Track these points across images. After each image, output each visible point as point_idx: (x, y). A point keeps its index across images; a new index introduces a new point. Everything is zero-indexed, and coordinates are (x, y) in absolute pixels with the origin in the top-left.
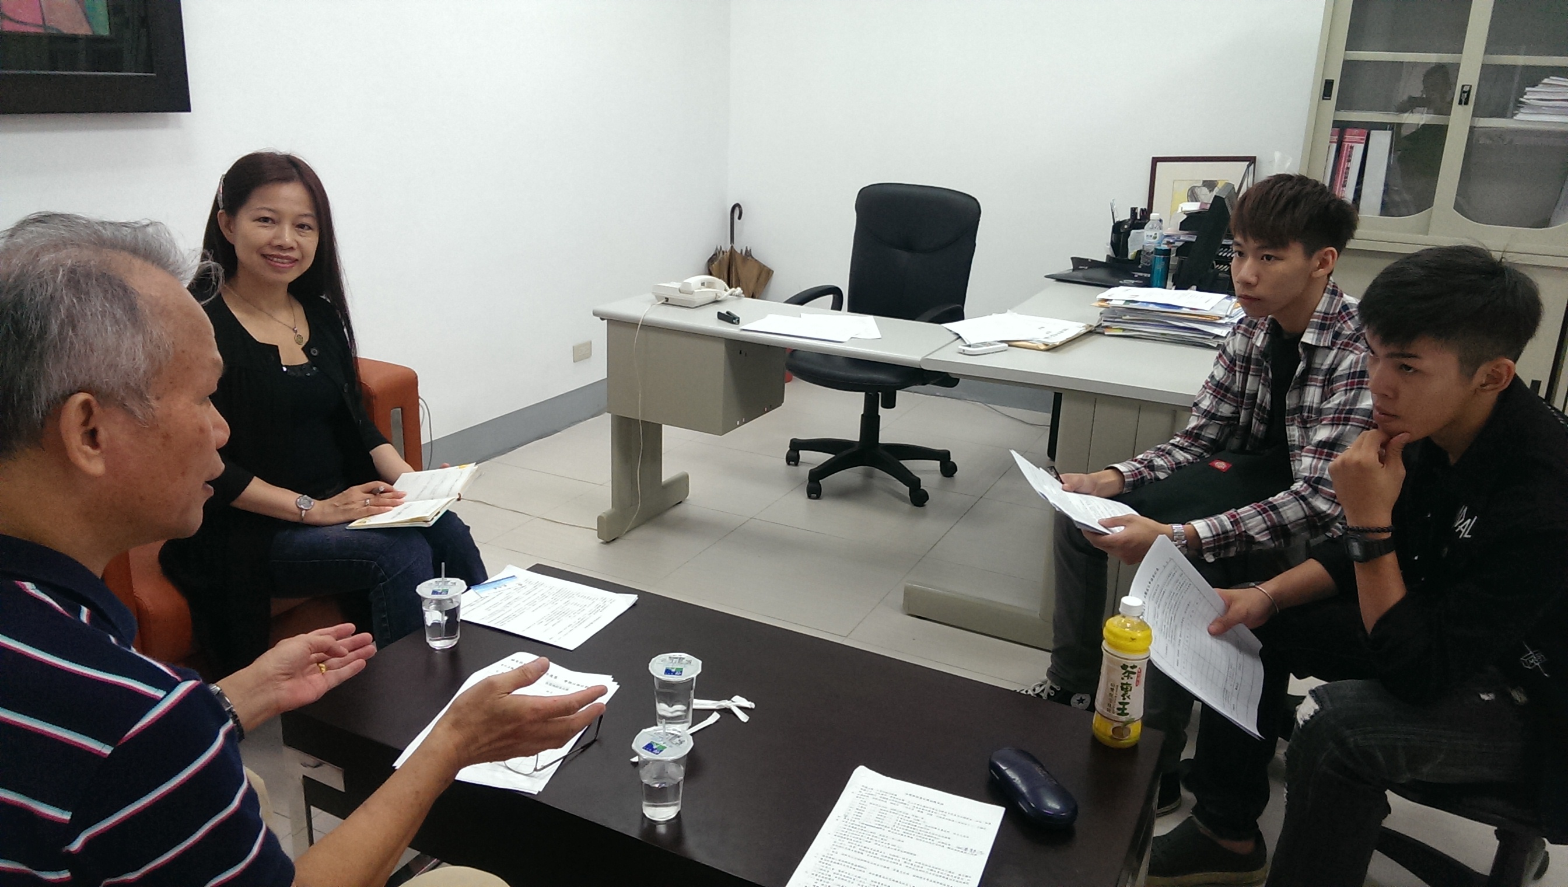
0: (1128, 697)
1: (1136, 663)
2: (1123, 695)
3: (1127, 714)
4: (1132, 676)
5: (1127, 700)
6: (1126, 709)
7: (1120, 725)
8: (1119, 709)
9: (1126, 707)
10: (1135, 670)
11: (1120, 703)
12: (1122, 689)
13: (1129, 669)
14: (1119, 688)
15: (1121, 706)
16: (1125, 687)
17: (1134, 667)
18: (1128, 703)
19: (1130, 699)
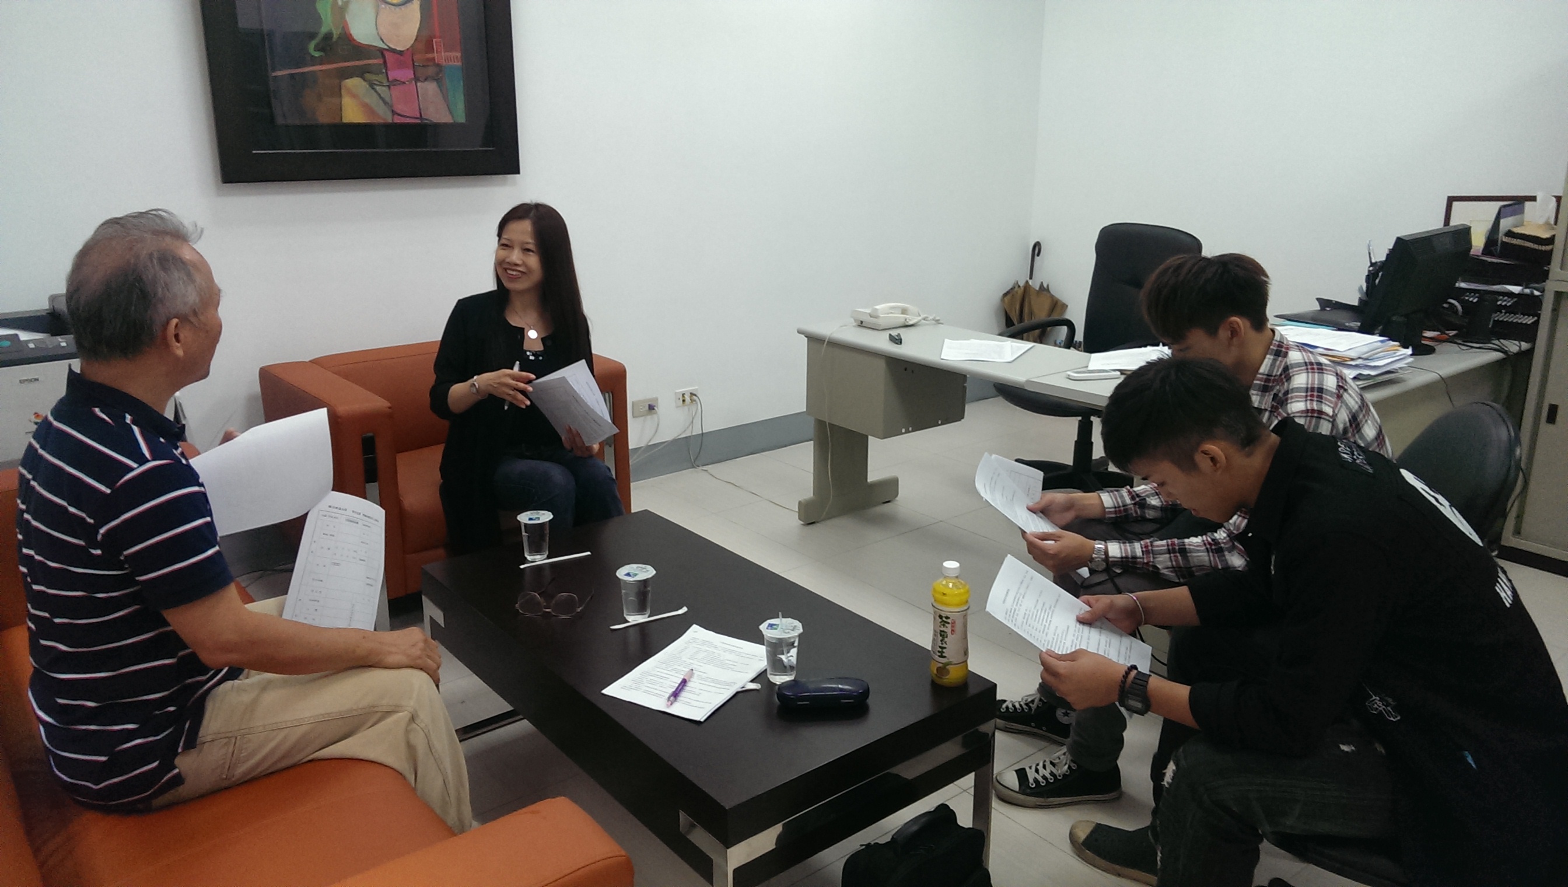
0: (945, 643)
1: (948, 614)
2: (941, 641)
3: (945, 657)
4: (947, 625)
5: (944, 645)
6: (944, 652)
7: (941, 665)
8: (939, 652)
9: (944, 650)
10: (949, 621)
11: (940, 647)
12: (941, 635)
13: (944, 619)
14: (939, 636)
15: (940, 650)
16: (942, 633)
17: (947, 618)
18: (945, 648)
19: (946, 644)
